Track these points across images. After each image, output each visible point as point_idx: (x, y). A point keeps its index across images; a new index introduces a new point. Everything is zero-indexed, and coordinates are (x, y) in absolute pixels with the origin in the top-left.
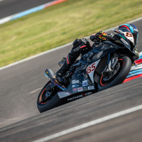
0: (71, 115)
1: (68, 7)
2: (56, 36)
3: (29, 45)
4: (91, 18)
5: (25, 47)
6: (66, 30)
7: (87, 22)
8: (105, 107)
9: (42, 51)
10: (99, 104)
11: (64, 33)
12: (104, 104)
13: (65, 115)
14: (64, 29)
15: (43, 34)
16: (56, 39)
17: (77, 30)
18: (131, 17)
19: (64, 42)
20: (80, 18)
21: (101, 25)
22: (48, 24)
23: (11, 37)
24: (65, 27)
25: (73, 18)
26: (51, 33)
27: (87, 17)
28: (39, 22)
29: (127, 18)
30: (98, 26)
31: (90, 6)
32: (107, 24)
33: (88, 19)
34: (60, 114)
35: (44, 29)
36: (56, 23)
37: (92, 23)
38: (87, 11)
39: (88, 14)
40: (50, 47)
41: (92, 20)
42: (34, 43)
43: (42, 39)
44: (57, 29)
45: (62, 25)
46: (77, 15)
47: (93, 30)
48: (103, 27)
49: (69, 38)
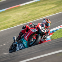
0: (16, 57)
1: (16, 10)
2: (10, 22)
4: (26, 15)
7: (24, 17)
9: (4, 29)
10: (28, 53)
11: (14, 21)
12: (31, 53)
14: (14, 20)
15: (5, 21)
16: (10, 24)
17: (20, 20)
18: (43, 16)
19: (14, 25)
20: (21, 15)
21: (30, 19)
22: (7, 17)
24: (15, 19)
25: (18, 15)
26: (8, 21)
27: (24, 15)
28: (3, 16)
29: (41, 16)
30: (29, 19)
31: (26, 10)
32: (33, 18)
33: (25, 16)
34: (11, 56)
35: (5, 19)
36: (11, 17)
37: (26, 17)
39: (25, 13)
40: (7, 27)
41: (27, 16)
43: (4, 24)
45: (13, 18)
46: (20, 14)
47: (27, 21)
48: (31, 19)
49: (16, 24)
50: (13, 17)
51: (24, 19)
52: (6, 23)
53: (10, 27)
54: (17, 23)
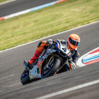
0: (71, 79)
2: (62, 23)
3: (43, 29)
4: (87, 12)
5: (40, 30)
6: (69, 20)
7: (84, 15)
8: (95, 74)
9: (52, 34)
10: (90, 72)
11: (68, 22)
13: (66, 78)
14: (68, 19)
15: (53, 22)
16: (62, 26)
17: (77, 20)
19: (67, 28)
20: (79, 12)
21: (93, 18)
22: (57, 15)
23: (31, 23)
24: (68, 18)
25: (74, 12)
26: (58, 22)
27: (84, 11)
28: (50, 14)
30: (91, 18)
33: (85, 13)
34: (63, 78)
35: (54, 19)
36: (62, 15)
37: (88, 16)
38: (84, 7)
40: (57, 31)
42: (46, 28)
43: (52, 26)
44: (62, 19)
45: (66, 17)
46: (77, 10)
47: (88, 21)
48: (95, 18)
49: (70, 26)
50: (65, 15)
51: (83, 19)
52: (54, 24)
53: (61, 30)
54: (72, 25)
